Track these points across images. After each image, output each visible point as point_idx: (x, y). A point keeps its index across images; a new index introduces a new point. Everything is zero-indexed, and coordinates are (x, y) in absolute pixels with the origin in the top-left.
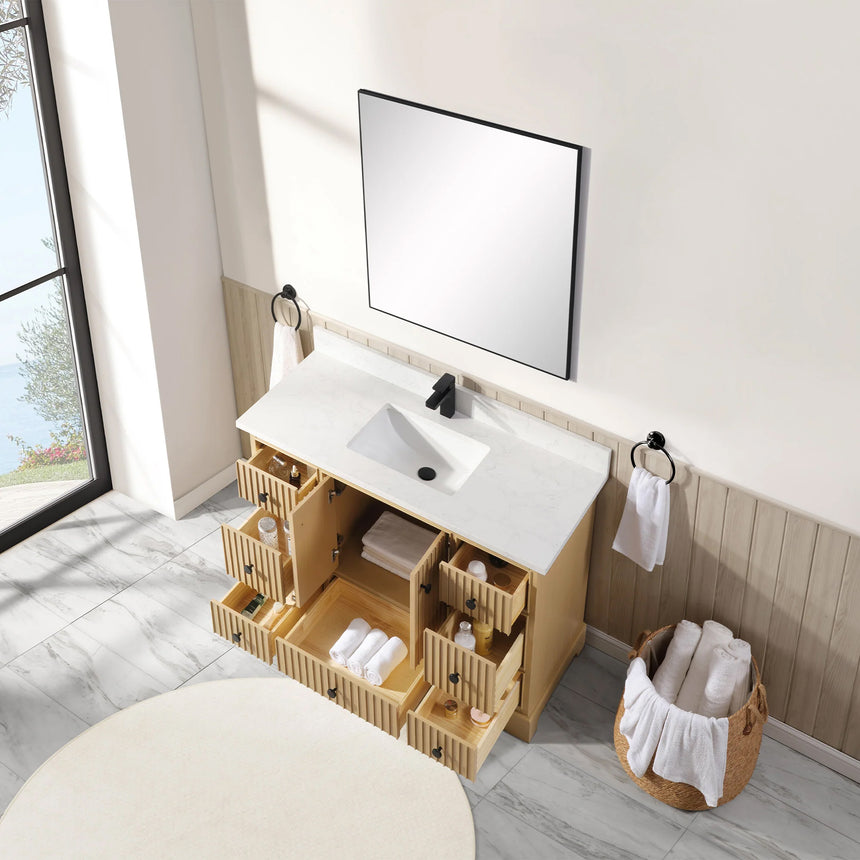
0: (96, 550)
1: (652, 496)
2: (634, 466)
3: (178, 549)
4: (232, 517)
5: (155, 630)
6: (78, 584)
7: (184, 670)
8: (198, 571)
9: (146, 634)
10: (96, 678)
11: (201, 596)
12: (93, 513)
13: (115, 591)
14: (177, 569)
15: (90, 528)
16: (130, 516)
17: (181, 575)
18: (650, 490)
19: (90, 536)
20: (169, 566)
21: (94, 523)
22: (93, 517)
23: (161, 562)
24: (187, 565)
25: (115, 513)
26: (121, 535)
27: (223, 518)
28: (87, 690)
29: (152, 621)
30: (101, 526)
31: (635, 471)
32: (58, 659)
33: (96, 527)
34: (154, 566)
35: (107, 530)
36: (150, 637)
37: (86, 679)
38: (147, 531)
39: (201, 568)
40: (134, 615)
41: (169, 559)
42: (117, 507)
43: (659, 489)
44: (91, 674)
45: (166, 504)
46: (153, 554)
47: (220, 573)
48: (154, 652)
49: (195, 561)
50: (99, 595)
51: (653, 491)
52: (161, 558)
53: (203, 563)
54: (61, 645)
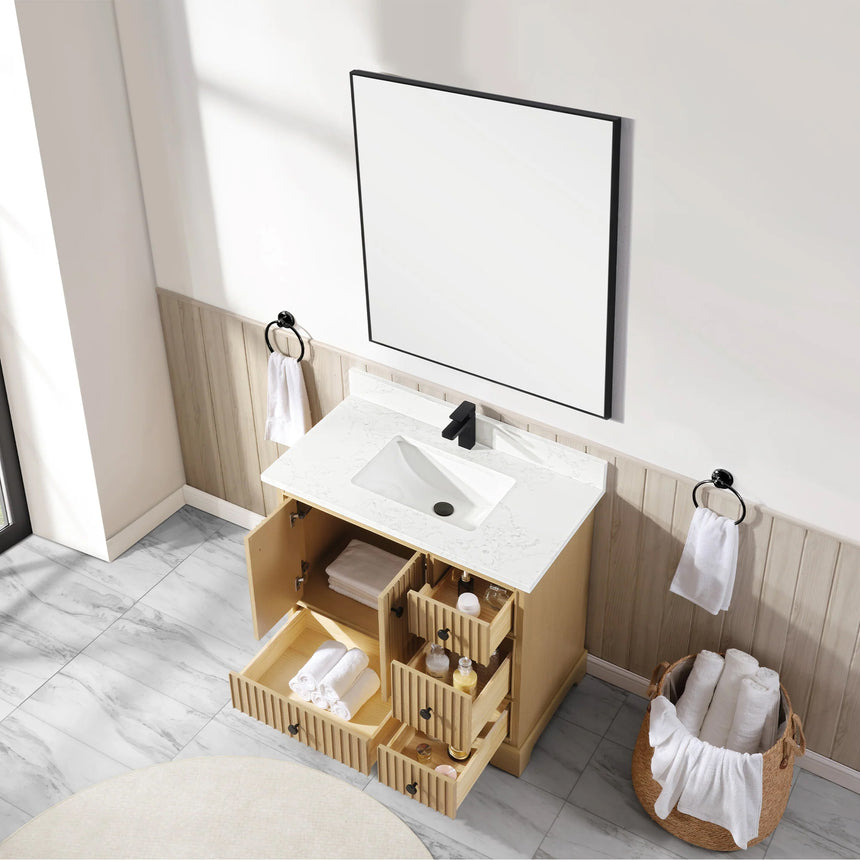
0: (21, 606)
1: (720, 537)
2: (697, 506)
3: (127, 603)
4: (183, 557)
5: (118, 704)
6: (18, 657)
7: (160, 752)
8: (156, 628)
9: (106, 711)
10: (58, 772)
11: (164, 659)
12: (9, 560)
13: (63, 662)
14: (131, 628)
15: (9, 579)
16: (54, 561)
17: (138, 635)
18: (718, 533)
19: (12, 589)
20: (121, 624)
21: (12, 572)
22: (10, 565)
23: (111, 619)
24: (141, 620)
25: (37, 558)
26: (46, 586)
27: (173, 559)
28: (51, 790)
29: (113, 696)
30: (22, 576)
31: (698, 511)
32: (10, 752)
33: (15, 577)
34: (104, 626)
35: (31, 580)
36: (113, 715)
37: (47, 775)
38: (76, 577)
39: (159, 624)
40: (89, 688)
41: (119, 615)
42: (37, 551)
43: (727, 530)
44: (53, 768)
45: (96, 543)
46: (100, 611)
47: (182, 628)
48: (121, 733)
49: (149, 615)
50: (44, 669)
51: (721, 534)
52: (111, 615)
53: (159, 617)
54: (11, 735)
